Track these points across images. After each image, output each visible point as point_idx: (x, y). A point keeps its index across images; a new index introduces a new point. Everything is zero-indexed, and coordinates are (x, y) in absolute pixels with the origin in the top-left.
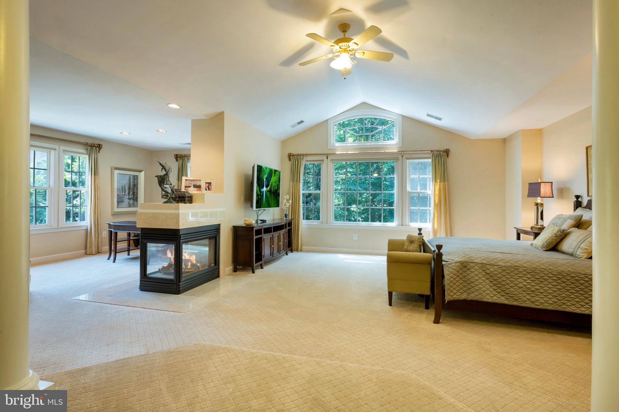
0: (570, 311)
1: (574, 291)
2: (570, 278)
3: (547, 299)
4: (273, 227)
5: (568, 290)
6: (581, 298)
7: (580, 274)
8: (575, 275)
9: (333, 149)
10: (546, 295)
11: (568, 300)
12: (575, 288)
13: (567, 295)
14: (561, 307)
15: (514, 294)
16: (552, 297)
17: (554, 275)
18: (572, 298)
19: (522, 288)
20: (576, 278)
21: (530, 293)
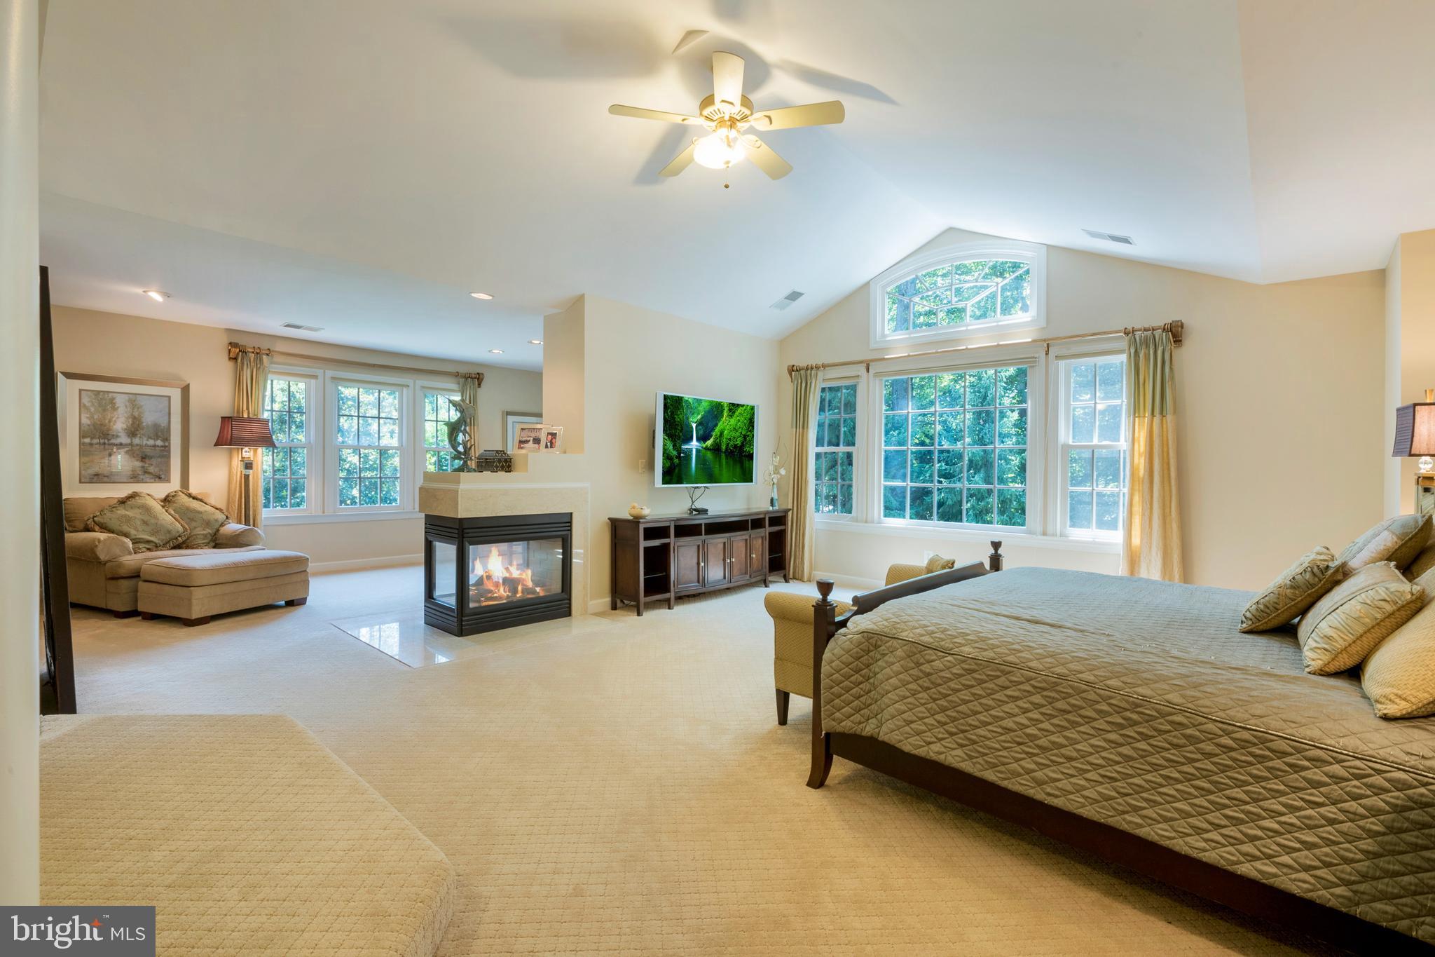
0: (1150, 838)
1: (1177, 775)
2: (1169, 727)
3: (1083, 782)
4: (705, 524)
5: (1156, 767)
6: (1196, 801)
7: (1205, 720)
8: (1185, 721)
9: (885, 348)
10: (1081, 769)
11: (1151, 800)
12: (1183, 764)
13: (1152, 782)
14: (1124, 820)
15: (990, 748)
16: (1100, 779)
17: (1116, 708)
18: (1165, 797)
19: (1012, 734)
20: (1189, 732)
21: (1035, 751)
